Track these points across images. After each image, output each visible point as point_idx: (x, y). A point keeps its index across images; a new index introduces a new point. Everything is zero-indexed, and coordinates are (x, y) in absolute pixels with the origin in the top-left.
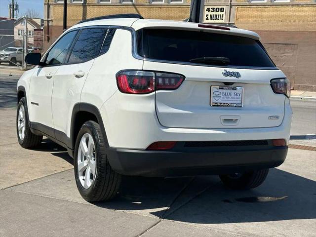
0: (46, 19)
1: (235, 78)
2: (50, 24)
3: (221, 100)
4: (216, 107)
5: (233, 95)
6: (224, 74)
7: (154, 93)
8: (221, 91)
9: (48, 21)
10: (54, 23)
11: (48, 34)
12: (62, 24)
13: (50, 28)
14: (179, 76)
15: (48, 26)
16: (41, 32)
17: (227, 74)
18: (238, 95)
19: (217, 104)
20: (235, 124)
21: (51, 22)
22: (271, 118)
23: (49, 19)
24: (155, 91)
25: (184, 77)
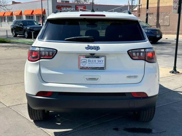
0: (138, 4)
1: (95, 51)
2: (140, 7)
3: (87, 65)
4: (83, 70)
5: (97, 62)
6: (87, 48)
7: (39, 61)
8: (88, 59)
9: (139, 6)
10: (143, 7)
11: (139, 13)
12: (146, 6)
13: (140, 9)
14: (54, 50)
15: (139, 8)
16: (136, 12)
17: (88, 48)
18: (101, 61)
19: (84, 68)
20: (97, 81)
21: (141, 6)
22: (129, 77)
23: (140, 5)
24: (39, 60)
25: (57, 51)
